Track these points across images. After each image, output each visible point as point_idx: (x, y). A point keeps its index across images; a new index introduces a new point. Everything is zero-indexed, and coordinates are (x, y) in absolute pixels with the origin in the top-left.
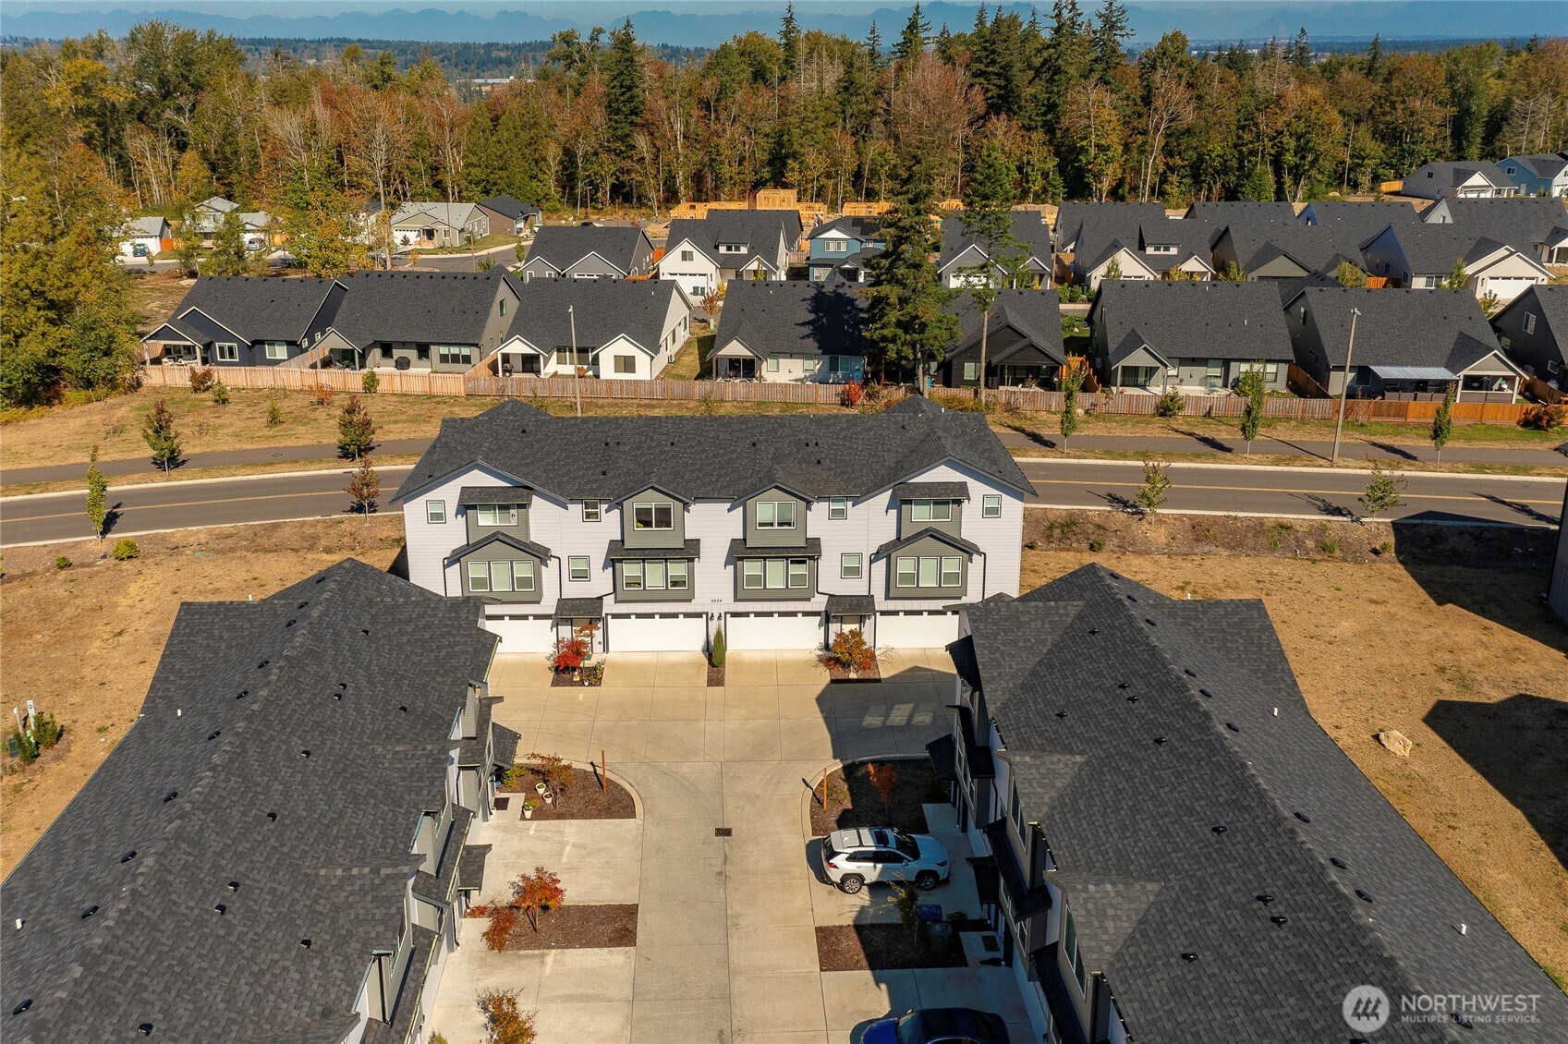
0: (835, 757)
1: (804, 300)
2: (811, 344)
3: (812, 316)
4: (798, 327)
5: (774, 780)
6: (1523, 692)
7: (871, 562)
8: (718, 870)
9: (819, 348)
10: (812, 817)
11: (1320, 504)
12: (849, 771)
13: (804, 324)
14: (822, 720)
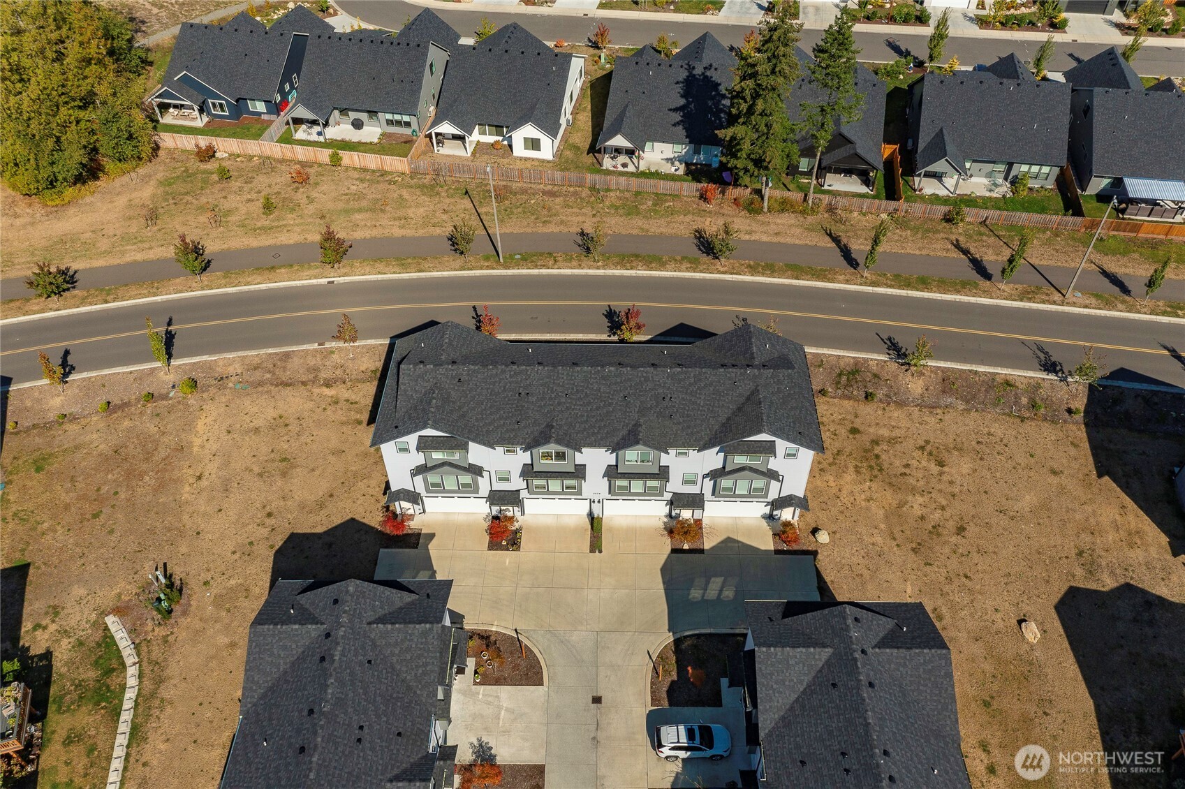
0: (669, 631)
1: (677, 83)
2: (680, 131)
3: (682, 102)
4: (671, 113)
5: (630, 652)
6: (1128, 580)
7: (703, 478)
8: (592, 735)
9: (687, 137)
10: (652, 688)
11: (1042, 356)
12: (677, 642)
13: (676, 110)
14: (663, 591)
